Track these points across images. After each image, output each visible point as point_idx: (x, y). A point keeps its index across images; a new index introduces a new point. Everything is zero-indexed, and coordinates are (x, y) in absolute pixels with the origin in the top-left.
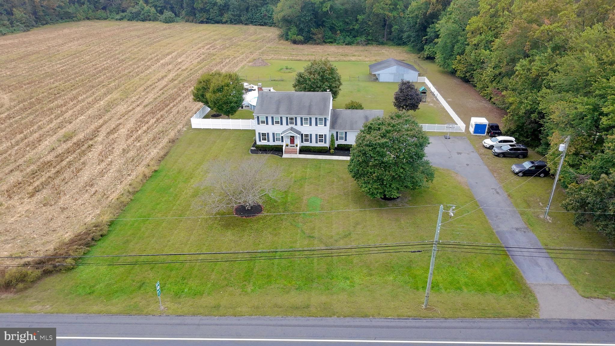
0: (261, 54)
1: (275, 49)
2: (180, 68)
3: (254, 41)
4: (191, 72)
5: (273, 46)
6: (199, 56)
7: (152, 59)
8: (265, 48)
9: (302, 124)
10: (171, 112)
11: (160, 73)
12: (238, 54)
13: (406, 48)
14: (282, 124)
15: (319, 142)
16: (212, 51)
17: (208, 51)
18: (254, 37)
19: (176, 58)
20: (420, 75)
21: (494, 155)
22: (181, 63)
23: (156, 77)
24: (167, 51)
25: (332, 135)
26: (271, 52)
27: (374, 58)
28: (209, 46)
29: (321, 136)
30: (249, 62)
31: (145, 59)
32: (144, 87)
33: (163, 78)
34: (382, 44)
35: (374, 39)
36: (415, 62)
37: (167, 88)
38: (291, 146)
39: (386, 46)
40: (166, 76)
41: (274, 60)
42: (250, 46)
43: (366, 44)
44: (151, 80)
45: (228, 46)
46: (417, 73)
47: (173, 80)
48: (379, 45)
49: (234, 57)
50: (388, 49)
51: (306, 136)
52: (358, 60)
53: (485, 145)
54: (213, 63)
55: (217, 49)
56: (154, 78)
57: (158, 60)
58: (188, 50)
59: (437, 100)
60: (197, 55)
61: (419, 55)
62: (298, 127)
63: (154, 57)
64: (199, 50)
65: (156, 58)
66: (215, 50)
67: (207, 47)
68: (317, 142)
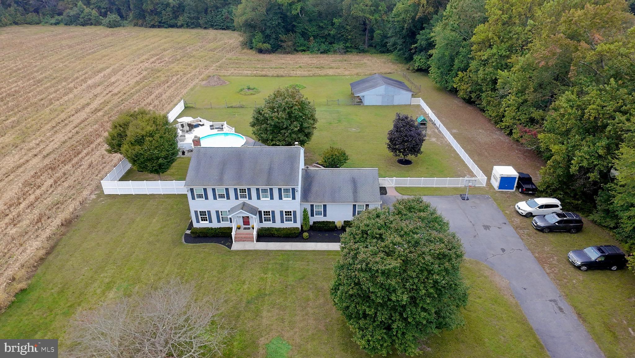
0: (218, 69)
1: (236, 61)
2: (110, 92)
3: (211, 50)
4: (124, 97)
5: (234, 57)
6: (140, 73)
7: (77, 78)
8: (224, 60)
9: (259, 198)
10: (80, 166)
11: (82, 100)
12: (190, 68)
13: (391, 57)
14: (228, 198)
15: (286, 220)
16: (158, 66)
17: (153, 65)
18: (212, 45)
19: (110, 76)
20: (413, 96)
21: (537, 229)
22: (114, 83)
23: (74, 106)
24: (101, 66)
25: (305, 211)
26: (232, 66)
27: (356, 71)
28: (155, 58)
29: (288, 213)
30: (203, 80)
31: (69, 78)
32: (53, 123)
33: (83, 108)
34: (363, 51)
35: (353, 46)
36: (405, 76)
37: (86, 123)
38: (245, 229)
39: (368, 54)
40: (88, 104)
41: (233, 76)
42: (206, 58)
43: (345, 53)
44: (67, 111)
45: (179, 58)
46: (410, 94)
47: (97, 110)
48: (360, 53)
49: (184, 74)
50: (370, 58)
51: (267, 213)
52: (336, 74)
53: (520, 211)
54: (156, 82)
55: (165, 62)
56: (72, 108)
57: (85, 81)
58: (127, 65)
59: (440, 132)
60: (137, 72)
61: (407, 66)
62: (254, 202)
63: (81, 76)
64: (141, 65)
65: (83, 78)
66: (161, 64)
67: (152, 60)
68: (282, 221)
